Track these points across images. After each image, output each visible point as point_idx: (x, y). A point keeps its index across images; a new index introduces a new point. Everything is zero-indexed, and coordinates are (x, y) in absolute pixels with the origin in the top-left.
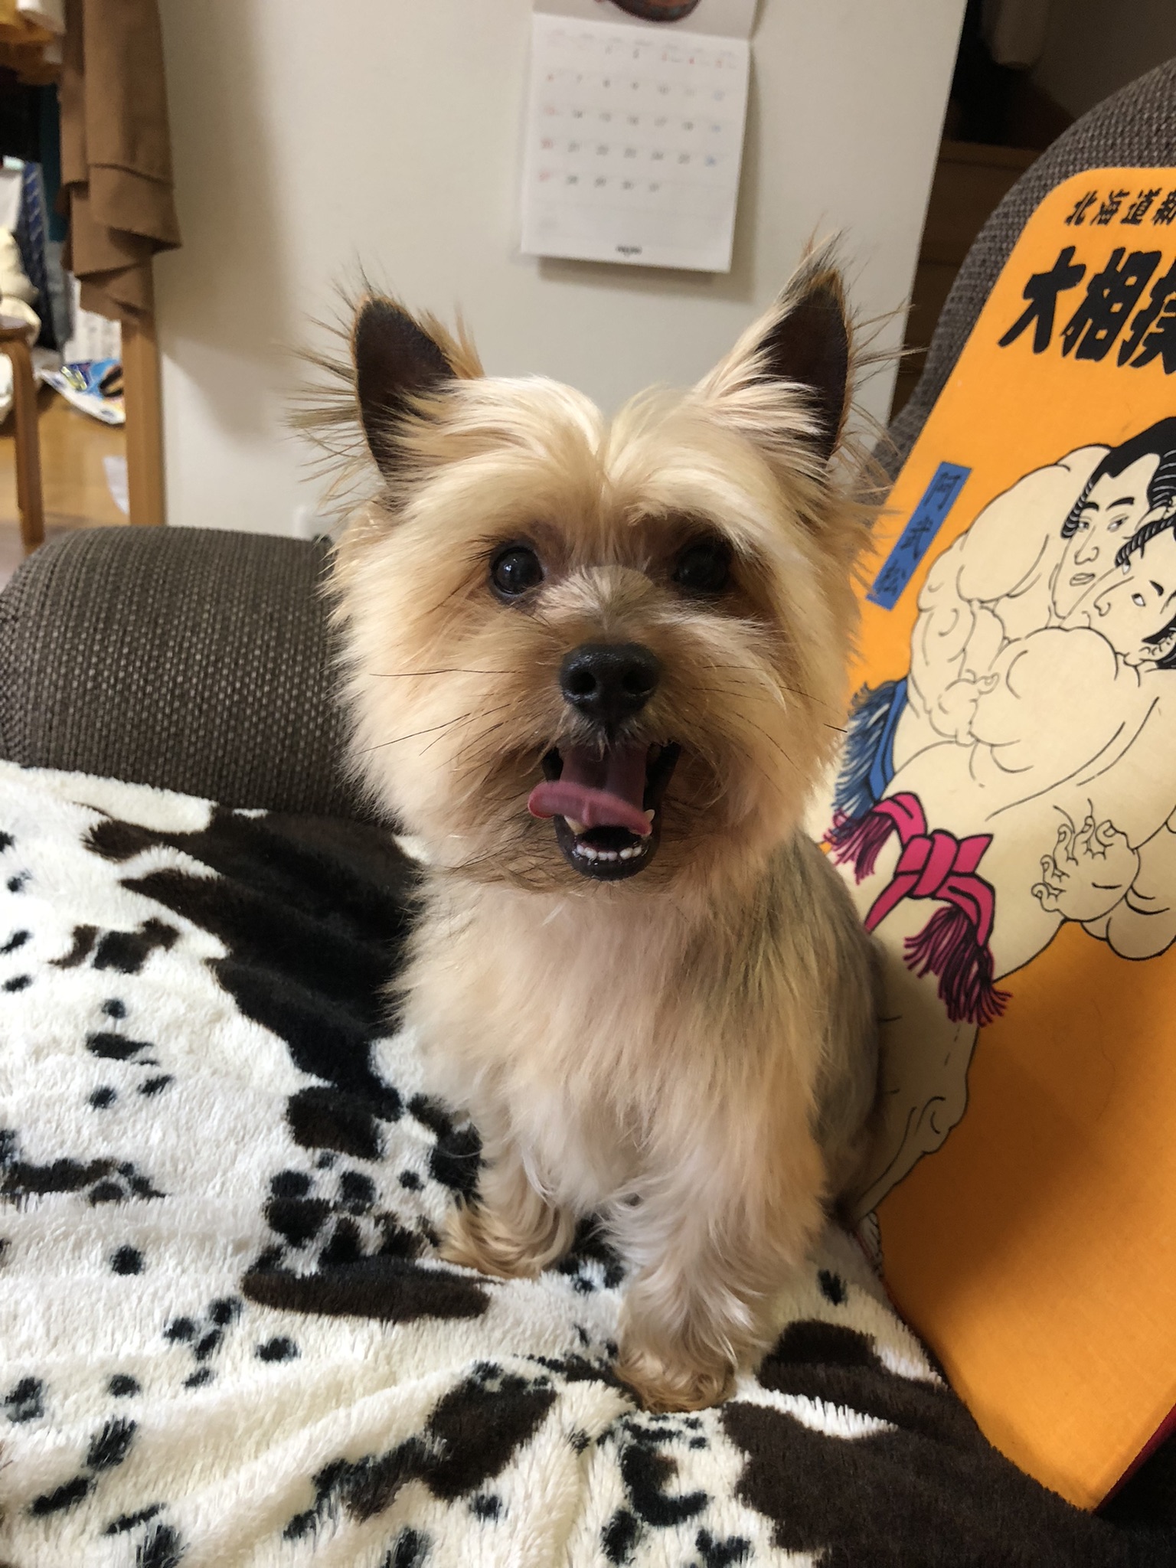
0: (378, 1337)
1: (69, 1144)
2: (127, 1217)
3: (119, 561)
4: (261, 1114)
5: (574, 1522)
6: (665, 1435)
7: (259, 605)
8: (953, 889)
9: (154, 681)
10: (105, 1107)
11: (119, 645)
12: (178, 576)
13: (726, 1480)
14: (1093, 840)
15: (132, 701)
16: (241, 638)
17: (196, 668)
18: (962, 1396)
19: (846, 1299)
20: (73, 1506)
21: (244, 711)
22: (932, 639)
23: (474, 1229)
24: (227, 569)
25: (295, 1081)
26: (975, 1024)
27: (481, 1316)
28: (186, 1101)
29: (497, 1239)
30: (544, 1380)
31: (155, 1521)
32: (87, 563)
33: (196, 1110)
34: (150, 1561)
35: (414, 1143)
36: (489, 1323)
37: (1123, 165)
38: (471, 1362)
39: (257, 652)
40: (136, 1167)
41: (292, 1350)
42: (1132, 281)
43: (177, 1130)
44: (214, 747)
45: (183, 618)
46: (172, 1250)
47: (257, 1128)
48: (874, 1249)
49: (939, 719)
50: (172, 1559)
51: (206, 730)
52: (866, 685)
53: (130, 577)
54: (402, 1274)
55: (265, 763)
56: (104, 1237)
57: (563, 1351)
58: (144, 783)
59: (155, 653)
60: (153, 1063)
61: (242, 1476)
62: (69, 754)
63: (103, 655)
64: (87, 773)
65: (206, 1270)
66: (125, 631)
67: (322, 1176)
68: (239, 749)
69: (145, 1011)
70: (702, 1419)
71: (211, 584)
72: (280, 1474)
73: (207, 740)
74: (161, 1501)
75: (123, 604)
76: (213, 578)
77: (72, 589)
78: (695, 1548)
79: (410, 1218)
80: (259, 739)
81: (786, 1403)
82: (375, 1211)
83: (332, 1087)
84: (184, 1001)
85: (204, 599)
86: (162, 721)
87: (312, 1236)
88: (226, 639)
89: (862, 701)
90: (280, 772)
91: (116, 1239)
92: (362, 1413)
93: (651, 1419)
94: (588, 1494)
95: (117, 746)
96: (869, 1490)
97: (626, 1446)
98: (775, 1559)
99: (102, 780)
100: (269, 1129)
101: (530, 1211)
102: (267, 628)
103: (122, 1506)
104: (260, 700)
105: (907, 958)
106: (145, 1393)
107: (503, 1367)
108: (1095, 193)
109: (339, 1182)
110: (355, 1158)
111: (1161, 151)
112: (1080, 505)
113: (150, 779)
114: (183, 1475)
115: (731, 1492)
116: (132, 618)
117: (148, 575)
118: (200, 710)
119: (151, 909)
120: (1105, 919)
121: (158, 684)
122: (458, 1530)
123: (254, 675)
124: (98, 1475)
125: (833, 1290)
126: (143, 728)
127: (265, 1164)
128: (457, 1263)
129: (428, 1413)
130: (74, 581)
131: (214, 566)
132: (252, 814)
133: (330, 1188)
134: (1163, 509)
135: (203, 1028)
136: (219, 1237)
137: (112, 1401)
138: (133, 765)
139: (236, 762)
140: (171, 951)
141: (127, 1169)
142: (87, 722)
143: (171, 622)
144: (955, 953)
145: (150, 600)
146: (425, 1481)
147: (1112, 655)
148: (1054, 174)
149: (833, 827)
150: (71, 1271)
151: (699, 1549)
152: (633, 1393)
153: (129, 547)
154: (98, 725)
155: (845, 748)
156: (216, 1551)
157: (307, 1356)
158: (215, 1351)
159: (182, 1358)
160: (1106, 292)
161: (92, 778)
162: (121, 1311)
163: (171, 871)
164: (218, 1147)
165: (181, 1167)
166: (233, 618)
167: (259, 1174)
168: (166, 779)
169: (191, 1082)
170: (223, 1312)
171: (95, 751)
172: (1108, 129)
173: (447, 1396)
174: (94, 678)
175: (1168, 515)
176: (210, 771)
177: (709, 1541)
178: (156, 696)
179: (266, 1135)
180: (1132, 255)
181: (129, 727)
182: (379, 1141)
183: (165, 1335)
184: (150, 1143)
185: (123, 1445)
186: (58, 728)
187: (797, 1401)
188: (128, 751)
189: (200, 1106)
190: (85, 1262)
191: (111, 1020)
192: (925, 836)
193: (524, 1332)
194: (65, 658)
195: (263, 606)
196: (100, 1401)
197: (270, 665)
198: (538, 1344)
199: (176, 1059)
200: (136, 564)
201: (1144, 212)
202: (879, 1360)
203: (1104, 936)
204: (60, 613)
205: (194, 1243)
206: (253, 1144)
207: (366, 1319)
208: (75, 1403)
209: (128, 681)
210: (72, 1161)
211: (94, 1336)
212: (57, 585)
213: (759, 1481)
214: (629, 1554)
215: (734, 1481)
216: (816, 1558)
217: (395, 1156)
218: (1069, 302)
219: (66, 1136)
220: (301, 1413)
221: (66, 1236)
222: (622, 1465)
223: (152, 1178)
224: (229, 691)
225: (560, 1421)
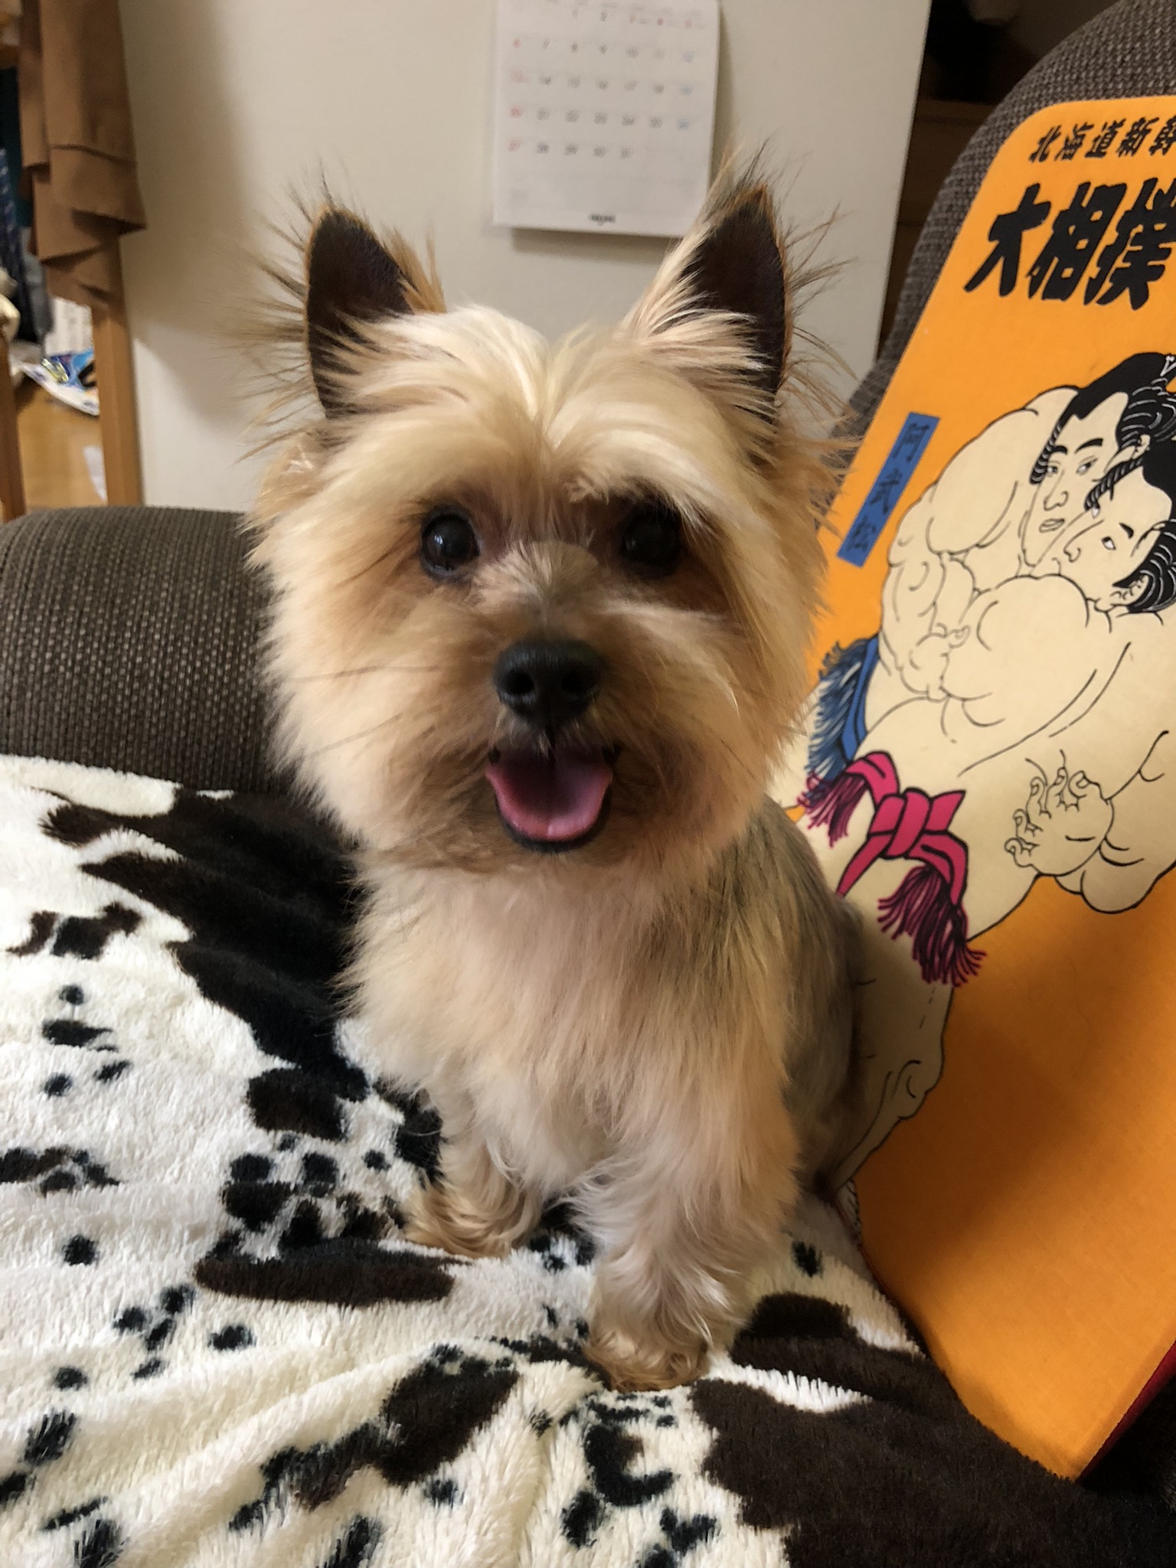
0: (336, 1323)
1: (22, 1133)
2: (79, 1207)
3: (74, 542)
4: (221, 1097)
5: (534, 1504)
6: (632, 1414)
7: (219, 582)
8: (926, 848)
9: (112, 662)
10: (60, 1095)
11: (75, 627)
12: (135, 556)
13: (692, 1458)
14: (1066, 792)
15: (90, 683)
16: (200, 615)
17: (155, 648)
18: (941, 1365)
19: (822, 1271)
20: (11, 1502)
21: (205, 690)
22: (903, 593)
23: (439, 1209)
24: (186, 546)
25: (257, 1063)
26: (949, 986)
27: (444, 1299)
28: (144, 1085)
29: (463, 1216)
30: (507, 1362)
31: (95, 1515)
32: (41, 545)
33: (154, 1095)
34: (88, 1557)
35: (377, 1121)
36: (453, 1307)
37: (1089, 98)
38: (430, 1345)
39: (217, 630)
40: (90, 1155)
41: (246, 1338)
42: (1097, 215)
43: (134, 1116)
44: (176, 727)
45: (141, 598)
46: (126, 1239)
47: (217, 1111)
48: (852, 1217)
49: (910, 674)
50: (111, 1554)
51: (167, 710)
52: (837, 644)
53: (85, 557)
54: (363, 1257)
55: (229, 743)
56: (55, 1227)
57: (530, 1333)
58: (106, 768)
59: (113, 634)
60: (111, 1049)
61: (187, 1465)
62: (28, 739)
63: (59, 637)
64: (47, 758)
65: (162, 1258)
66: (81, 612)
67: (283, 1159)
68: (201, 730)
69: (104, 996)
70: (671, 1397)
71: (169, 563)
72: (226, 1463)
73: (168, 721)
74: (103, 1495)
75: (79, 585)
76: (171, 556)
77: (27, 571)
78: (660, 1528)
79: (375, 1199)
80: (221, 719)
81: (758, 1378)
82: (338, 1193)
83: (296, 1068)
84: (143, 986)
85: (162, 578)
86: (122, 703)
87: (271, 1220)
88: (184, 617)
89: (834, 661)
90: (244, 752)
91: (68, 1228)
92: (314, 1399)
93: (618, 1399)
94: (548, 1476)
95: (77, 729)
96: (841, 1463)
97: (590, 1425)
98: (741, 1536)
99: (63, 764)
100: (230, 1113)
101: (495, 1190)
102: (227, 606)
103: (62, 1500)
104: (221, 679)
105: (881, 920)
106: (92, 1385)
107: (463, 1349)
108: (1059, 127)
109: (301, 1163)
110: (318, 1140)
111: (1126, 83)
112: (1049, 449)
113: (113, 762)
114: (127, 1468)
115: (698, 1470)
116: (89, 599)
117: (105, 556)
118: (161, 690)
119: (111, 893)
120: (1079, 872)
121: (116, 665)
122: (412, 1516)
123: (214, 653)
124: (36, 1470)
125: (808, 1261)
126: (103, 710)
127: (225, 1148)
128: (422, 1244)
129: (383, 1397)
130: (29, 563)
131: (172, 545)
132: (218, 795)
133: (292, 1170)
134: (1132, 448)
135: (163, 1012)
136: (174, 1224)
137: (57, 1394)
138: (94, 749)
139: (199, 744)
140: (131, 935)
141: (81, 1157)
142: (45, 706)
143: (129, 602)
144: (929, 912)
145: (107, 581)
146: (377, 1467)
147: (1082, 601)
148: (1019, 111)
149: (806, 790)
150: (22, 1262)
151: (663, 1529)
152: (601, 1373)
153: (85, 527)
154: (57, 709)
155: (818, 709)
156: (158, 1545)
157: (262, 1343)
158: (166, 1341)
159: (132, 1349)
160: (1072, 229)
161: (53, 763)
162: (69, 1302)
163: (131, 854)
164: (176, 1132)
165: (137, 1153)
166: (192, 596)
167: (218, 1158)
168: (129, 762)
169: (149, 1066)
170: (175, 1300)
171: (55, 735)
172: (1073, 63)
173: (404, 1379)
174: (52, 661)
175: (1137, 455)
176: (173, 753)
177: (675, 1520)
178: (115, 678)
179: (226, 1119)
180: (1097, 189)
181: (88, 710)
182: (342, 1121)
183: (115, 1325)
184: (107, 1129)
185: (62, 1438)
186: (15, 712)
187: (769, 1376)
188: (88, 735)
189: (159, 1091)
190: (37, 1253)
191: (68, 1006)
192: (897, 795)
193: (488, 1315)
194: (21, 642)
195: (223, 582)
196: (44, 1394)
197: (231, 643)
198: (503, 1327)
199: (135, 1045)
200: (93, 544)
201: (1108, 144)
202: (854, 1331)
203: (1078, 889)
204: (15, 596)
205: (149, 1230)
206: (213, 1128)
207: (325, 1304)
208: (19, 1396)
209: (86, 663)
210: (25, 1150)
211: (42, 1328)
212: (12, 568)
213: (727, 1457)
214: (591, 1535)
215: (701, 1458)
216: (785, 1535)
217: (359, 1135)
218: (1034, 241)
219: (20, 1125)
220: (252, 1401)
221: (15, 1227)
222: (585, 1445)
223: (108, 1165)
224: (189, 670)
225: (521, 1403)
